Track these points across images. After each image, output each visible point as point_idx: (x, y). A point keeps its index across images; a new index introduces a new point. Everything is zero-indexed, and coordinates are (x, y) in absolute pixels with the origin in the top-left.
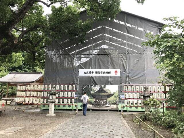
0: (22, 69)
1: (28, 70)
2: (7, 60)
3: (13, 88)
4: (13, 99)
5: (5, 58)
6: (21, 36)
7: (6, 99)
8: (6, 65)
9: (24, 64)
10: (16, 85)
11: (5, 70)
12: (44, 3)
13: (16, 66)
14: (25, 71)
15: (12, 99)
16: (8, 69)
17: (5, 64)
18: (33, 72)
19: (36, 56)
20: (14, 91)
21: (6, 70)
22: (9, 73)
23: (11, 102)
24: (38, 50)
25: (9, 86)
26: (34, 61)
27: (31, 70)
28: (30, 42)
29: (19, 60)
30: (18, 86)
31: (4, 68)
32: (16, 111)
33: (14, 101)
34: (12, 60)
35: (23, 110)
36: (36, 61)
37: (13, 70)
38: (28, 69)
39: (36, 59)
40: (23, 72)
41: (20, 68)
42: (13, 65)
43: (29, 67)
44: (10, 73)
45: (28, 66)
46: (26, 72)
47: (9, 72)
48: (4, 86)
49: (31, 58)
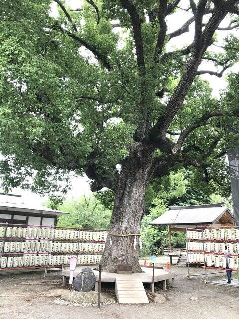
0: (186, 202)
1: (196, 202)
2: (163, 187)
3: (177, 234)
4: (181, 255)
5: (160, 183)
6: (181, 141)
7: (170, 254)
8: (162, 196)
9: (188, 192)
10: (184, 230)
11: (162, 205)
12: (212, 73)
13: (177, 196)
14: (191, 203)
15: (179, 254)
16: (165, 203)
17: (160, 195)
18: (204, 205)
19: (210, 173)
20: (179, 239)
21: (163, 203)
22: (168, 209)
23: (179, 260)
24: (212, 162)
25: (172, 232)
26: (208, 184)
27: (202, 202)
28: (197, 149)
29: (181, 186)
30: (188, 232)
31: (160, 201)
32: (191, 279)
33: (182, 258)
34: (170, 186)
35: (205, 281)
36: (211, 182)
37: (172, 202)
38: (196, 199)
39: (210, 180)
40: (189, 205)
41: (183, 199)
42: (173, 194)
43: (198, 196)
44: (170, 209)
45: (194, 194)
46: (193, 206)
47: (167, 207)
48: (164, 232)
49: (202, 179)
